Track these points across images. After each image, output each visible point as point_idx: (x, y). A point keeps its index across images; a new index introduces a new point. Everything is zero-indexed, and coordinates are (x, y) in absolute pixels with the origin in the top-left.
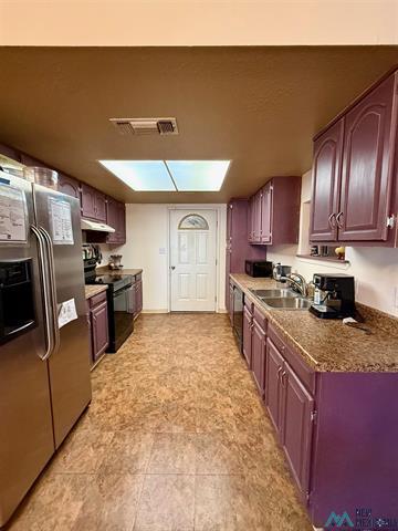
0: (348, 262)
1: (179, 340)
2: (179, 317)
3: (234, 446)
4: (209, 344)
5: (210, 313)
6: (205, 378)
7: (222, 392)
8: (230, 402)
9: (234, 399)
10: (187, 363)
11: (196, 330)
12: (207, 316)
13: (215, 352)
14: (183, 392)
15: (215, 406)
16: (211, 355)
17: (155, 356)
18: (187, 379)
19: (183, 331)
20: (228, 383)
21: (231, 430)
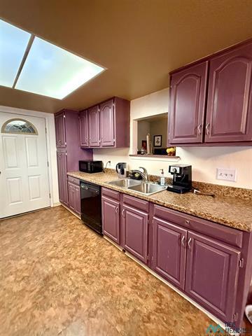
0: (178, 157)
1: (31, 245)
2: (15, 222)
3: (152, 317)
4: (65, 237)
5: (45, 209)
6: (86, 271)
7: (108, 274)
8: (120, 280)
9: (121, 274)
10: (57, 266)
11: (43, 229)
12: (45, 212)
13: (76, 242)
14: (75, 299)
15: (113, 292)
16: (74, 246)
17: (12, 278)
18: (70, 283)
19: (29, 234)
20: (107, 264)
21: (141, 305)
